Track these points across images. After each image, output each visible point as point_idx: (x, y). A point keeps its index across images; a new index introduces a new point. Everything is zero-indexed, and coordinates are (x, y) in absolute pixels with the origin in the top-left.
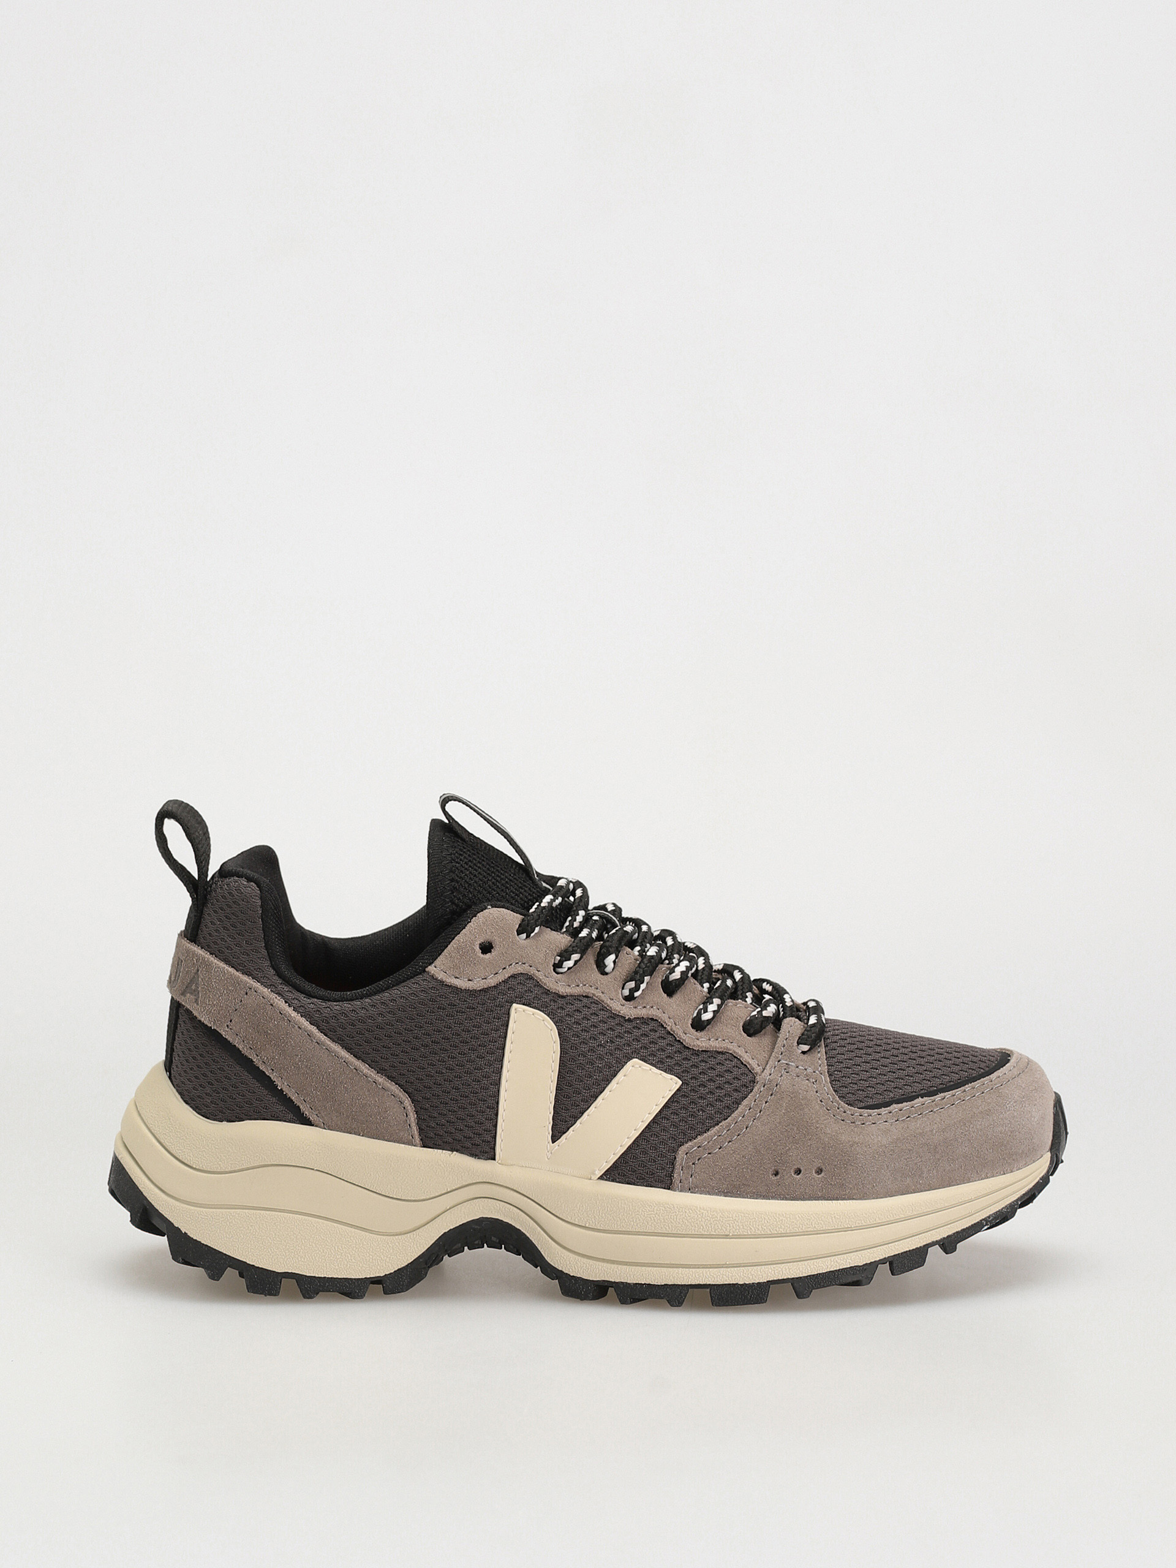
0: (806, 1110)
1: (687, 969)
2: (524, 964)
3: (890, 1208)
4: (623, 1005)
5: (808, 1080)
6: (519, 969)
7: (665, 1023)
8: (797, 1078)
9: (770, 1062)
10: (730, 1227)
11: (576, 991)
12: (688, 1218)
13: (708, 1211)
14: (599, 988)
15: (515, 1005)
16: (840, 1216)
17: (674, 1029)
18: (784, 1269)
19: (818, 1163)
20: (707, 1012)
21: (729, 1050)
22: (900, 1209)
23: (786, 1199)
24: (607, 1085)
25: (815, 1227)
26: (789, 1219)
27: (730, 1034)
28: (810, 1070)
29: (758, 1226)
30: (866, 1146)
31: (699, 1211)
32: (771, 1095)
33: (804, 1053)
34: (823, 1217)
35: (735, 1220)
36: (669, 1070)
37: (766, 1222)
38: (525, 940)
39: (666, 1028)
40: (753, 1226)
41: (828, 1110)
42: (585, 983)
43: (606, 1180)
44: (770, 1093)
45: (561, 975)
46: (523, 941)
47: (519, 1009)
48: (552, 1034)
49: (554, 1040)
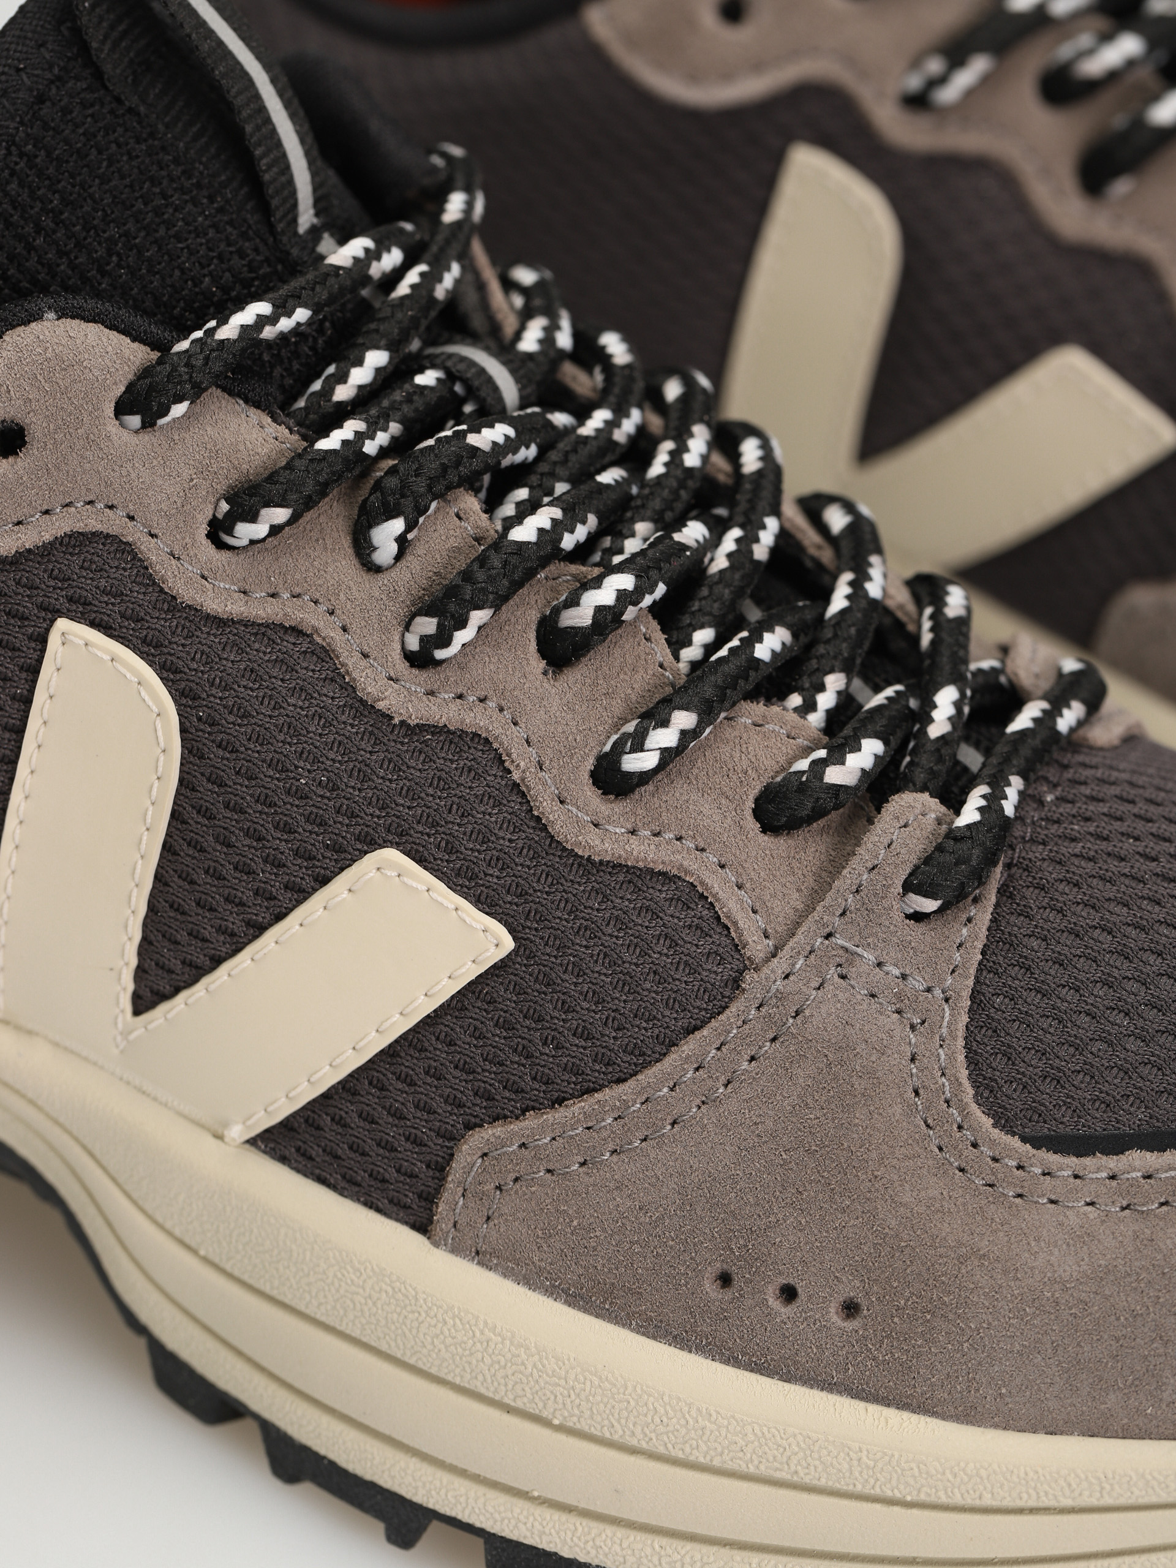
0: (860, 1114)
1: (618, 599)
2: (111, 507)
3: (1031, 1474)
4: (395, 680)
5: (899, 1012)
6: (92, 522)
7: (509, 755)
8: (867, 1000)
9: (799, 937)
10: (555, 1401)
11: (261, 610)
12: (449, 1341)
13: (504, 1339)
14: (338, 612)
15: (62, 624)
16: (876, 1461)
17: (531, 780)
18: (687, 1559)
19: (849, 1289)
20: (642, 750)
21: (686, 872)
22: (1062, 1482)
23: (739, 1365)
24: (299, 902)
25: (796, 1472)
26: (723, 1432)
27: (707, 822)
28: (917, 983)
29: (635, 1424)
30: (1005, 1272)
31: (482, 1333)
32: (774, 1040)
33: (918, 917)
34: (825, 1452)
35: (573, 1388)
36: (486, 904)
37: (657, 1420)
38: (137, 432)
39: (510, 772)
40: (619, 1422)
41: (928, 1126)
42: (297, 590)
43: (265, 1152)
44: (772, 1036)
45: (224, 556)
46: (126, 435)
47: (76, 636)
48: (159, 727)
49: (162, 745)
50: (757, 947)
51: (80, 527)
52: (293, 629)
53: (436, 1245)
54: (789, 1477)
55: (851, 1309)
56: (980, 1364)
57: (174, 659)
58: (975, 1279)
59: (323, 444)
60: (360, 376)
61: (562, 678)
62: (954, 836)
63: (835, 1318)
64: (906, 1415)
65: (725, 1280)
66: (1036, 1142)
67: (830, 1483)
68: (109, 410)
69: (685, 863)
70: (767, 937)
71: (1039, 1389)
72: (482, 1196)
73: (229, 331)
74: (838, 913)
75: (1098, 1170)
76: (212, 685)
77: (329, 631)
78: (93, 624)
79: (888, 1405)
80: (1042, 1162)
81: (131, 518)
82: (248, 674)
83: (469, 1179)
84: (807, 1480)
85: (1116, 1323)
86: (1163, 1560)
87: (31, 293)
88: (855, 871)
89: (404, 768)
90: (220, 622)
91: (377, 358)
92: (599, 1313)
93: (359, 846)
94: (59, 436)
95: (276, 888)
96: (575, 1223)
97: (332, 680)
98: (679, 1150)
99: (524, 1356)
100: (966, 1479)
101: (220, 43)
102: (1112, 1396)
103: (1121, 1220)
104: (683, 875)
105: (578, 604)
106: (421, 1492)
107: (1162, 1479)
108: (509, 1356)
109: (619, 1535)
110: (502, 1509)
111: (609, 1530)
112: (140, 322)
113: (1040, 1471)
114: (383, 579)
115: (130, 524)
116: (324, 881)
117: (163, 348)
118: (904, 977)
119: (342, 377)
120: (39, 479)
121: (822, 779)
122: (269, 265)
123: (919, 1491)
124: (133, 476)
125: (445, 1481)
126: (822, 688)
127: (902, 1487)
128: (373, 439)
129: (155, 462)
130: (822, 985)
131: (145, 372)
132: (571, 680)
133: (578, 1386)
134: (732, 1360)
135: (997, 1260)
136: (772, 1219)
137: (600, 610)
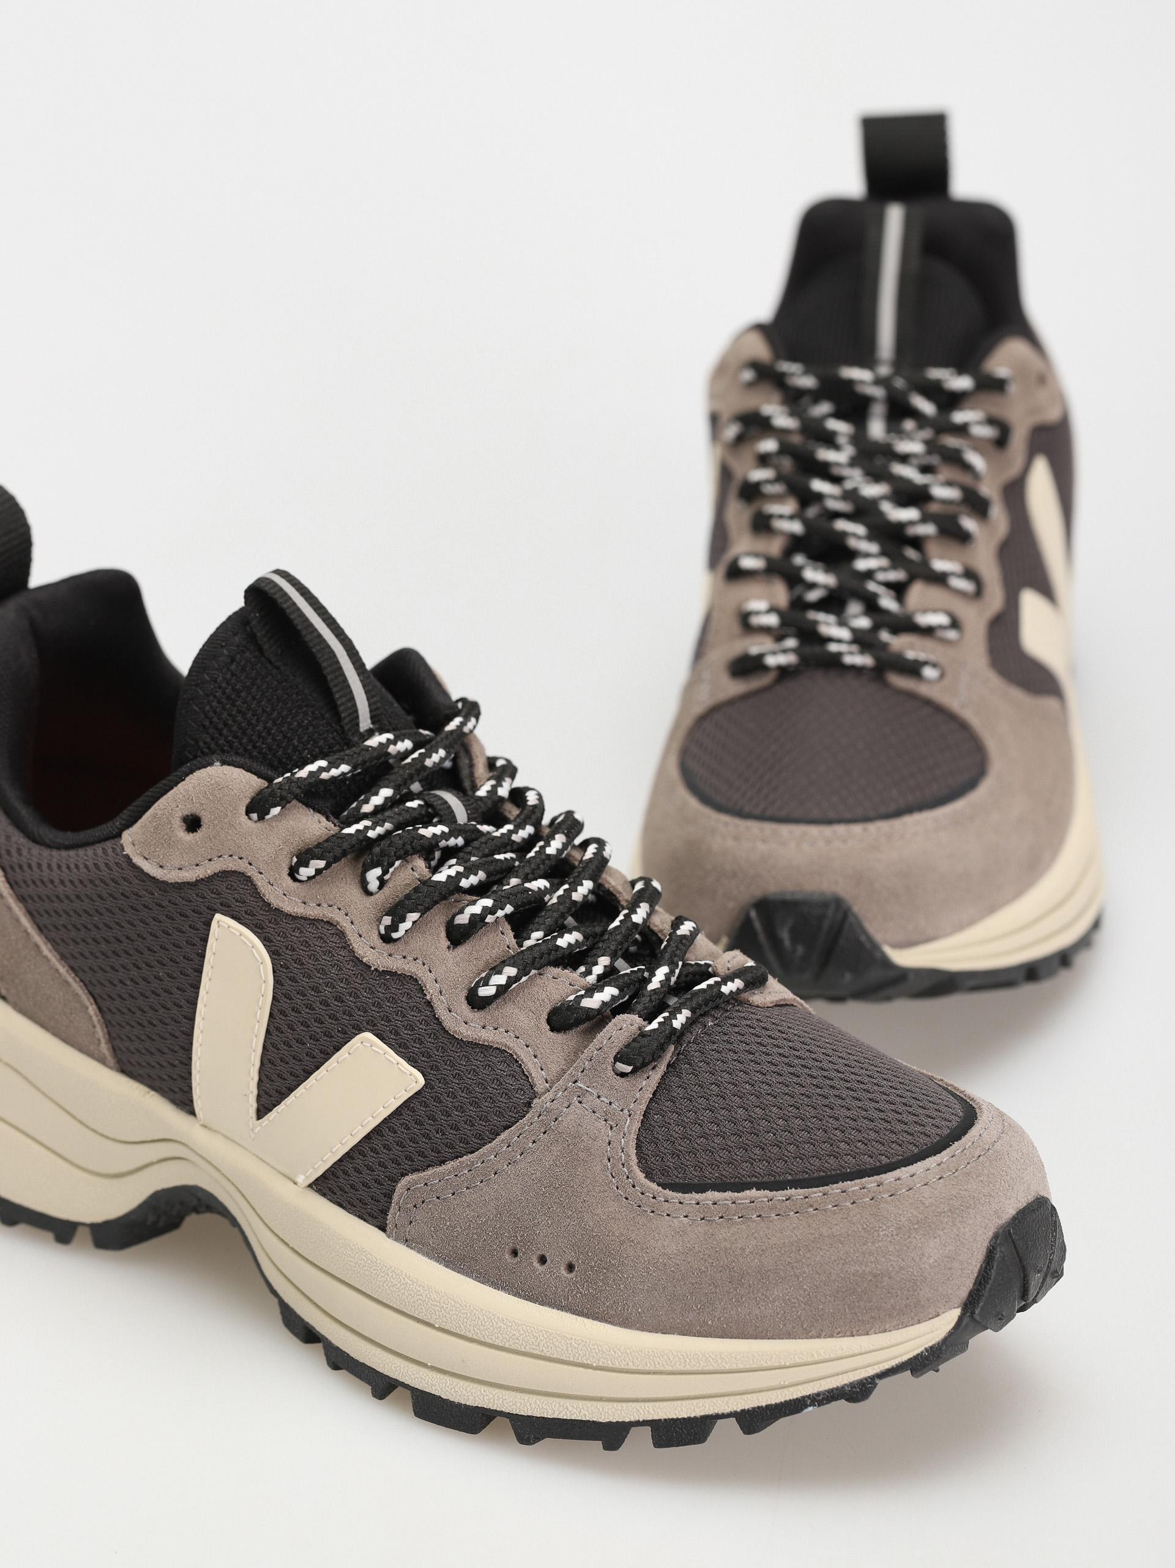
0: (582, 1169)
1: (483, 911)
2: (241, 858)
4: (374, 949)
5: (606, 1121)
6: (231, 865)
7: (426, 987)
8: (591, 1114)
9: (561, 1082)
11: (312, 911)
14: (349, 914)
15: (218, 917)
17: (435, 999)
19: (570, 1257)
20: (487, 985)
21: (509, 1048)
23: (520, 1296)
24: (327, 1060)
27: (522, 1024)
28: (616, 1107)
29: (470, 1326)
30: (642, 1249)
32: (545, 1133)
33: (623, 1075)
34: (555, 1339)
35: (443, 1307)
36: (412, 1061)
37: (480, 1323)
38: (255, 821)
39: (426, 995)
41: (612, 1176)
42: (331, 903)
43: (316, 1191)
44: (543, 1131)
45: (297, 884)
46: (249, 823)
47: (224, 923)
48: (262, 969)
49: (263, 978)
50: (540, 1086)
51: (224, 867)
52: (328, 922)
53: (389, 1237)
54: (539, 1353)
55: (570, 1268)
56: (629, 1296)
57: (270, 935)
58: (627, 1252)
59: (347, 831)
60: (377, 800)
61: (457, 951)
62: (643, 1034)
63: (563, 1272)
65: (515, 1253)
66: (664, 1186)
67: (559, 1357)
68: (243, 810)
69: (508, 1043)
70: (547, 1082)
71: (657, 1309)
72: (408, 1210)
73: (303, 773)
74: (580, 1071)
75: (691, 1200)
76: (287, 949)
77: (344, 923)
78: (233, 917)
79: (589, 1318)
80: (665, 1195)
81: (250, 864)
82: (304, 943)
83: (401, 1201)
84: (548, 1355)
85: (692, 1276)
86: (719, 1402)
87: (208, 754)
88: (591, 1049)
89: (376, 992)
90: (295, 918)
91: (386, 792)
92: (460, 1271)
93: (354, 1031)
94: (216, 822)
95: (316, 1053)
96: (448, 1224)
97: (345, 948)
98: (496, 1187)
99: (422, 1291)
100: (620, 1354)
101: (320, 636)
102: (691, 1314)
103: (700, 1225)
104: (507, 1050)
105: (463, 913)
106: (381, 1365)
107: (714, 1357)
108: (415, 1291)
109: (466, 1385)
110: (415, 1373)
111: (461, 1382)
112: (263, 769)
113: (655, 1351)
114: (372, 898)
115: (249, 866)
116: (337, 1049)
117: (270, 780)
118: (610, 1103)
119: (367, 801)
120: (206, 843)
121: (581, 1005)
122: (340, 746)
123: (599, 1361)
124: (251, 843)
125: (391, 1360)
126: (596, 964)
127: (591, 1358)
128: (374, 830)
129: (262, 837)
130: (569, 1106)
131: (260, 792)
132: (460, 951)
133: (445, 1306)
134: (517, 1294)
135: (639, 1243)
136: (536, 1221)
137: (473, 916)
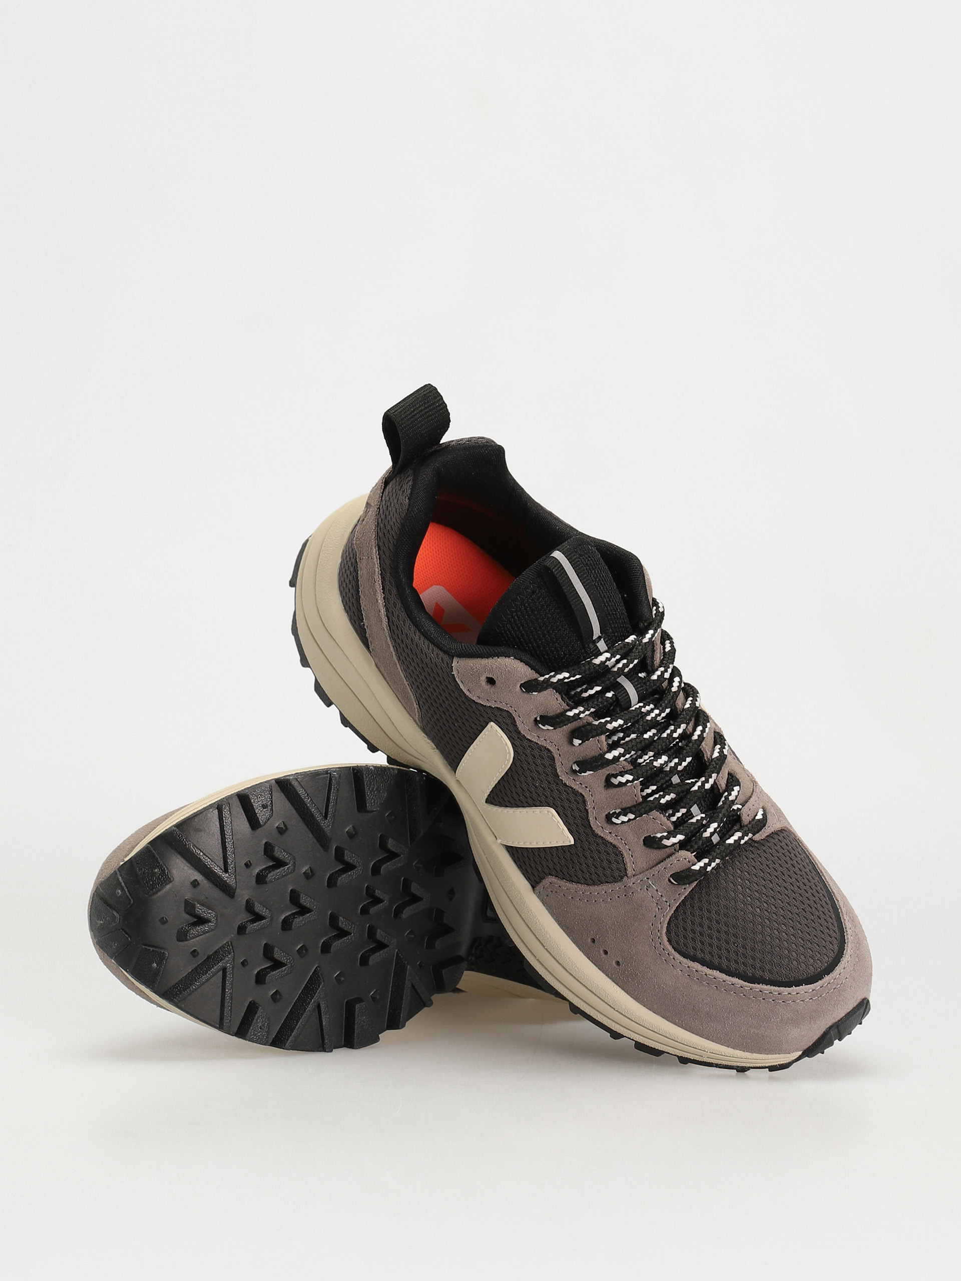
4: (566, 774)
5: (657, 904)
8: (650, 898)
9: (641, 875)
11: (540, 742)
14: (560, 751)
15: (492, 723)
17: (590, 811)
19: (619, 959)
27: (630, 839)
28: (665, 899)
33: (671, 884)
36: (571, 831)
38: (523, 694)
39: (586, 806)
41: (651, 934)
47: (494, 727)
48: (508, 755)
49: (507, 758)
50: (630, 872)
51: (501, 707)
52: (547, 749)
53: (535, 894)
55: (618, 963)
56: (643, 992)
57: (516, 743)
58: (647, 973)
59: (569, 714)
61: (608, 790)
64: (623, 992)
65: (593, 941)
75: (686, 963)
76: (523, 752)
77: (556, 754)
80: (674, 955)
88: (662, 866)
89: (561, 793)
90: (530, 741)
92: (565, 931)
93: (546, 804)
94: (503, 686)
96: (565, 909)
97: (552, 766)
98: (594, 908)
103: (686, 978)
104: (619, 848)
105: (616, 778)
112: (535, 668)
114: (573, 749)
117: (538, 676)
118: (662, 896)
120: (496, 693)
121: (661, 842)
124: (519, 702)
129: (525, 702)
130: (641, 889)
132: (608, 793)
134: (589, 957)
135: (654, 972)
136: (608, 935)
